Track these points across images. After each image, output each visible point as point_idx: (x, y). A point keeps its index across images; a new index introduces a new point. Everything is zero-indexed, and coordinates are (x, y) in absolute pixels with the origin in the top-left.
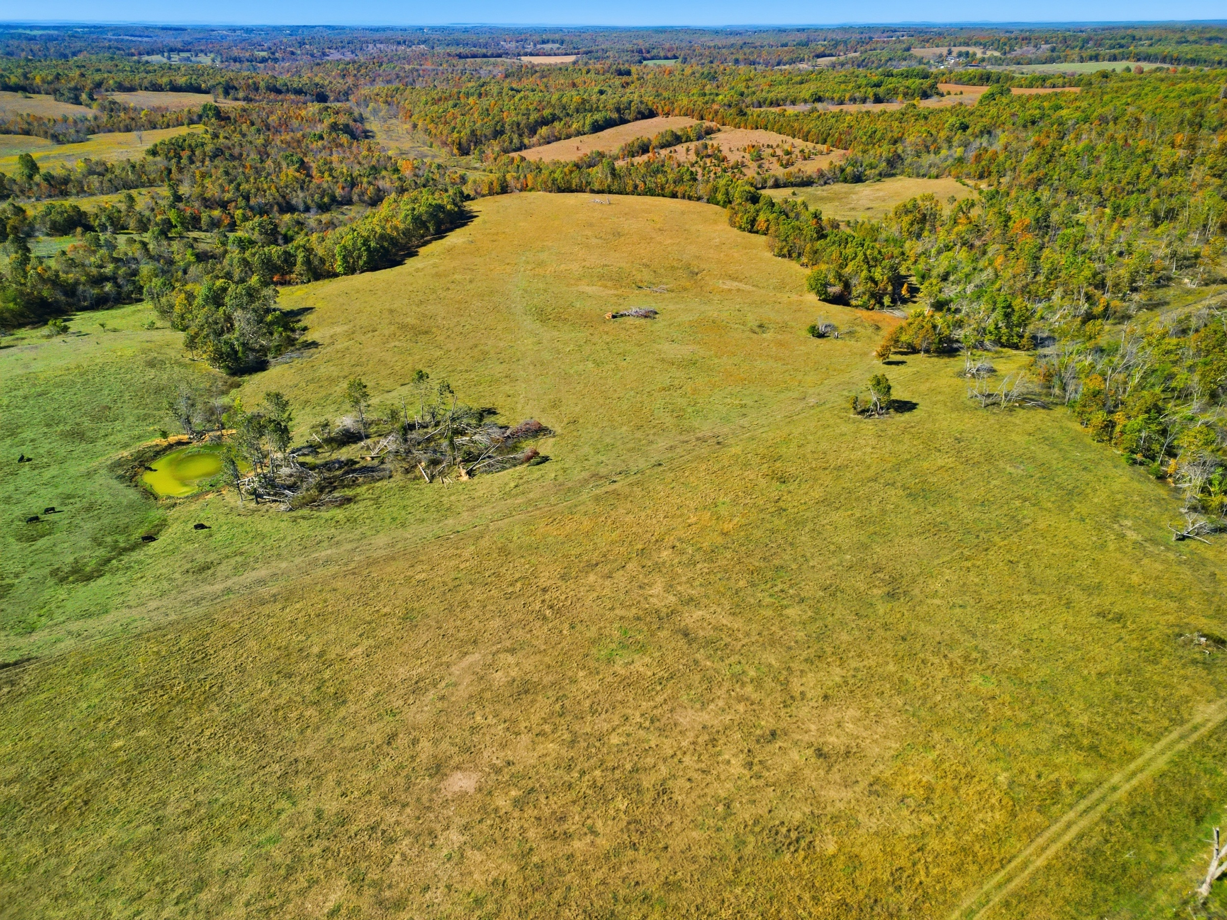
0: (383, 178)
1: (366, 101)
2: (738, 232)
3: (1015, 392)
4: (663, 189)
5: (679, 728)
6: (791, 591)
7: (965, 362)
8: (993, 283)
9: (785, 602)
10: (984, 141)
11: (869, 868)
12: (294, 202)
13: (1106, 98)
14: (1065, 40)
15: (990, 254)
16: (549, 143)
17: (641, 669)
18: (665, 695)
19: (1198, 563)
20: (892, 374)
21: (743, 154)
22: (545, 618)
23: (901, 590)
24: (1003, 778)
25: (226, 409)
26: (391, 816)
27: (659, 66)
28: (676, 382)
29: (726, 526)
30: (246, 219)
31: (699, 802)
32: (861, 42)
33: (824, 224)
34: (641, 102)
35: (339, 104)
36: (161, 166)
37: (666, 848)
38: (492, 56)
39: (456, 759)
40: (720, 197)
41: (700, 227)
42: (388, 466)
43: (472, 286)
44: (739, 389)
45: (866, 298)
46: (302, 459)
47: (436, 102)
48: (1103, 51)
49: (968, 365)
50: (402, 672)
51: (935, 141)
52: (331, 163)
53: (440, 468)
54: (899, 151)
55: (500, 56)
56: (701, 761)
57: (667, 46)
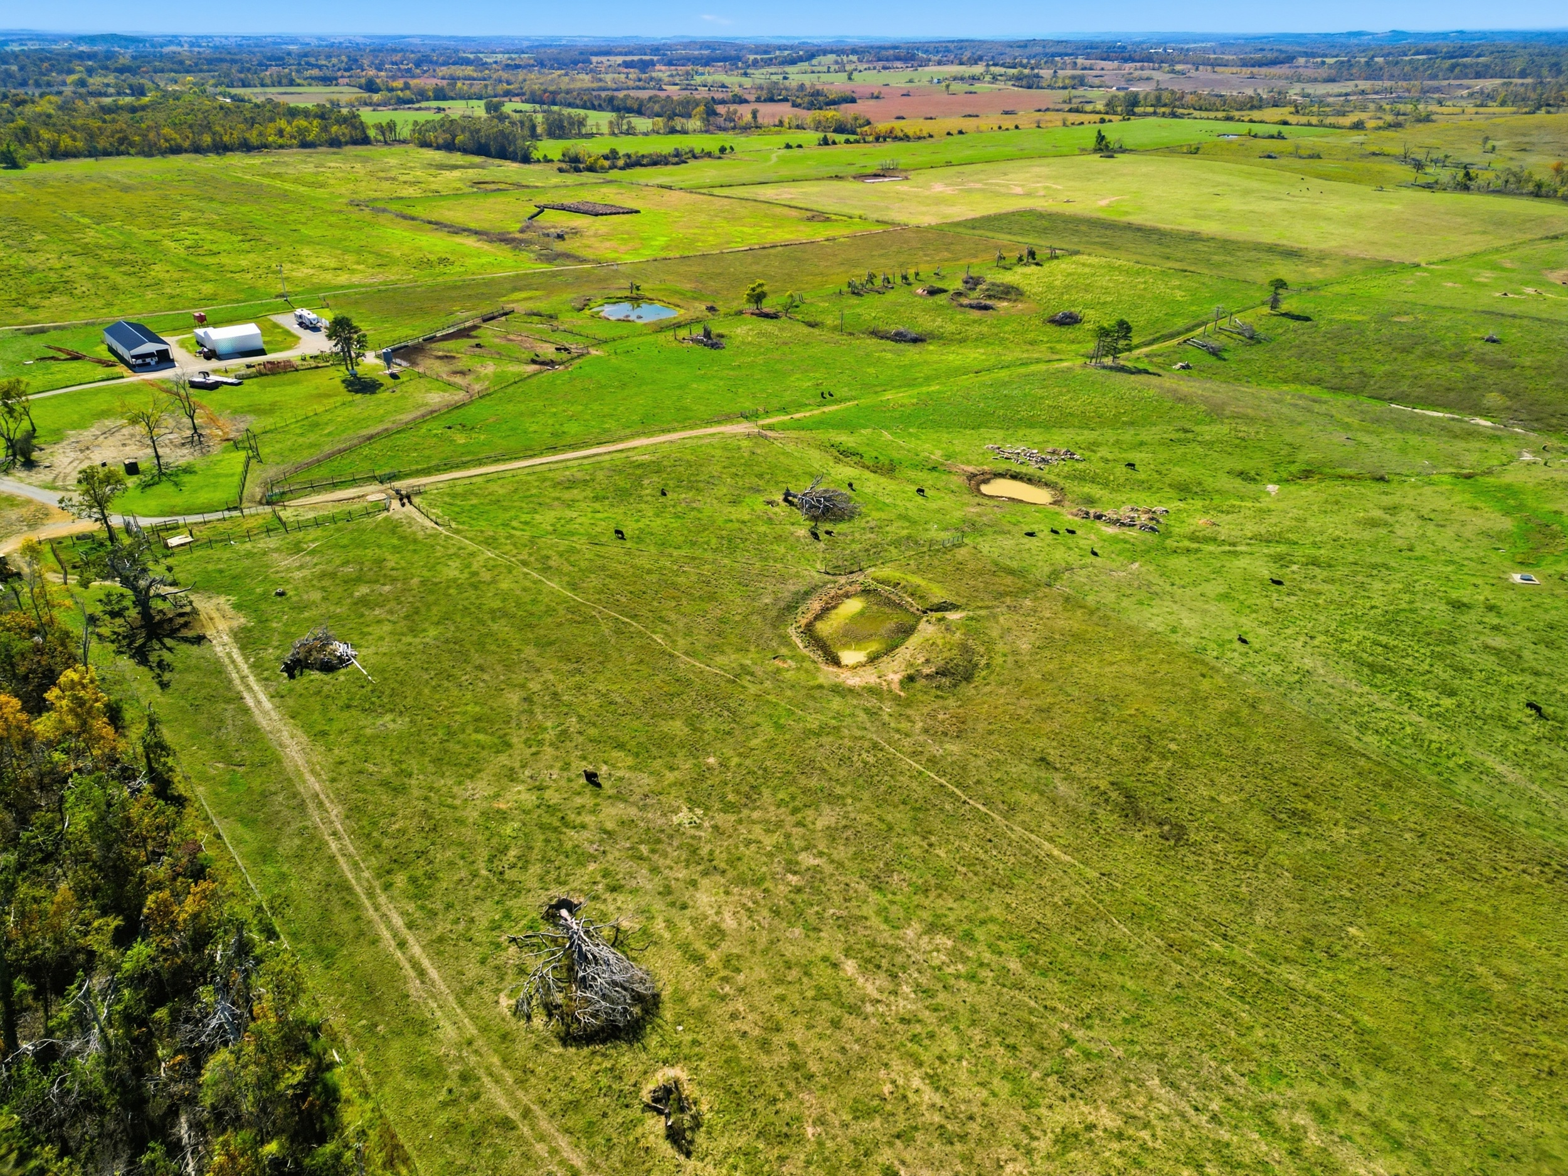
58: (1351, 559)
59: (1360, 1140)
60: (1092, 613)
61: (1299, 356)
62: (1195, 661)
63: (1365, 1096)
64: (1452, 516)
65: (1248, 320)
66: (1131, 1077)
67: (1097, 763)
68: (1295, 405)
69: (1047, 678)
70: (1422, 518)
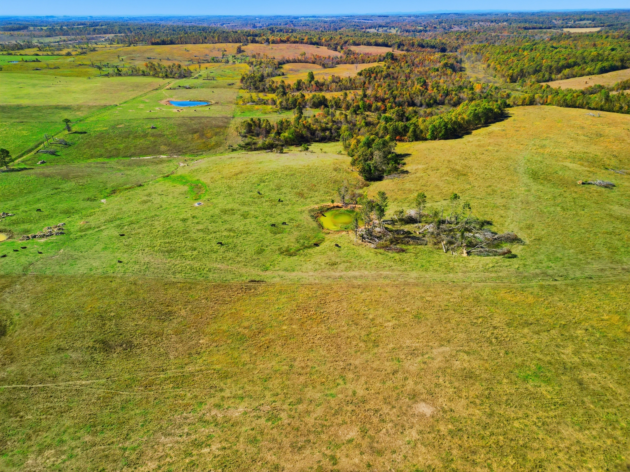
0: (464, 92)
1: (466, 52)
5: (560, 435)
12: (416, 101)
16: (568, 78)
17: (544, 392)
18: (556, 413)
22: (491, 343)
25: (360, 195)
26: (386, 409)
28: (617, 231)
30: (391, 108)
35: (451, 53)
36: (362, 81)
38: (545, 28)
39: (424, 396)
42: (426, 239)
43: (498, 153)
46: (386, 226)
47: (504, 53)
50: (408, 342)
52: (439, 83)
53: (453, 246)
55: (550, 28)
56: (571, 460)
58: (144, 217)
59: (232, 405)
60: (51, 278)
61: (89, 147)
62: (105, 278)
63: (228, 391)
64: (169, 191)
65: (61, 138)
66: (154, 444)
67: (84, 338)
68: (97, 167)
69: (44, 314)
70: (160, 195)
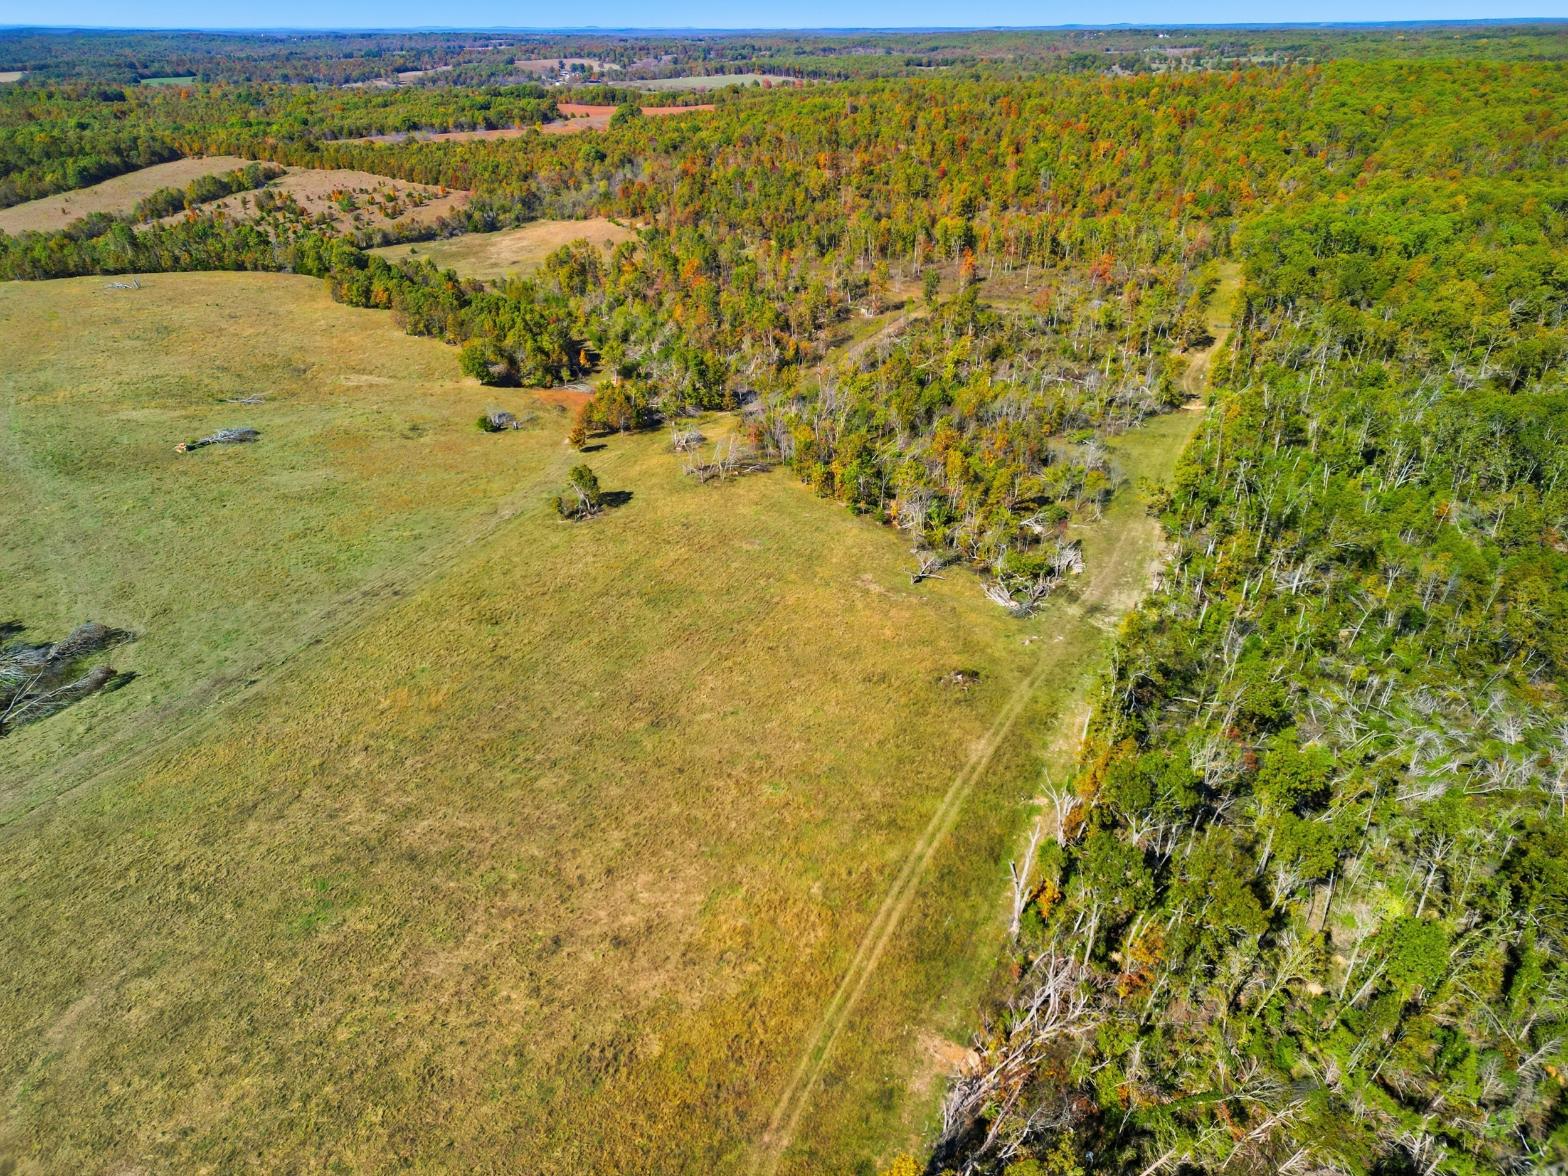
2: (350, 308)
3: (732, 459)
4: (220, 259)
5: (432, 983)
6: (539, 757)
7: (673, 434)
8: (678, 338)
9: (533, 773)
10: (627, 171)
11: (703, 1051)
13: (742, 116)
14: (685, 50)
15: (666, 305)
16: (9, 206)
17: (360, 926)
18: (403, 948)
19: (937, 602)
20: (596, 462)
21: (328, 203)
23: (665, 715)
24: (816, 890)
27: (168, 86)
28: (313, 524)
29: (433, 700)
31: (482, 1066)
32: (450, 52)
33: (463, 286)
34: (153, 139)
37: (451, 1144)
40: (310, 263)
41: (292, 307)
44: (405, 516)
45: (539, 374)
48: (728, 64)
49: (675, 436)
51: (572, 174)
54: (534, 189)
56: (472, 1012)
57: (174, 58)
